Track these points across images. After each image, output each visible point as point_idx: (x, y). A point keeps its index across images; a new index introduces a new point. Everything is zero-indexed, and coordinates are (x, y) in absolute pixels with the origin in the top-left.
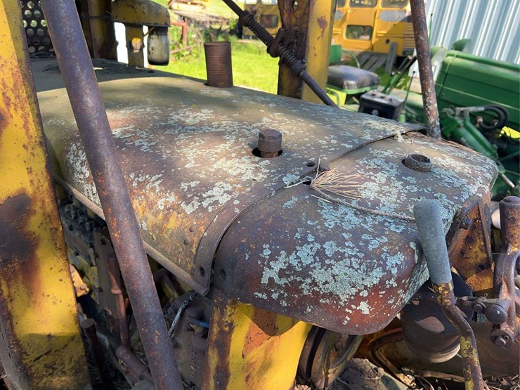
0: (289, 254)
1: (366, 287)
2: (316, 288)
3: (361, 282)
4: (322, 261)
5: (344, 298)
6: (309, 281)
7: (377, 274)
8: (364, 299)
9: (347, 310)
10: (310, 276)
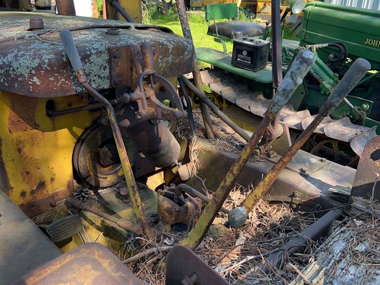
0: (4, 58)
1: (33, 69)
2: (15, 73)
3: (30, 65)
4: (16, 58)
5: (26, 75)
6: (11, 69)
7: (37, 61)
8: (34, 75)
9: (30, 82)
10: (11, 66)
